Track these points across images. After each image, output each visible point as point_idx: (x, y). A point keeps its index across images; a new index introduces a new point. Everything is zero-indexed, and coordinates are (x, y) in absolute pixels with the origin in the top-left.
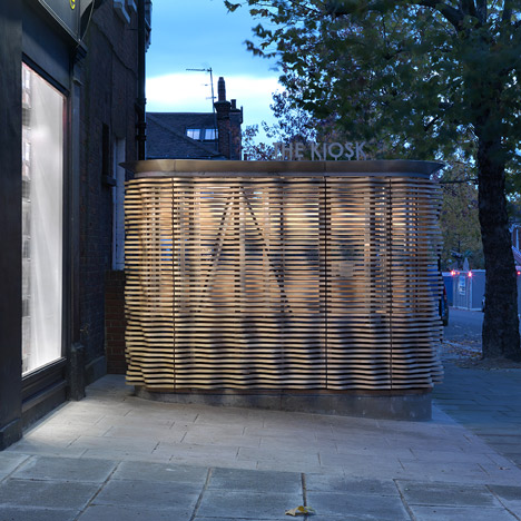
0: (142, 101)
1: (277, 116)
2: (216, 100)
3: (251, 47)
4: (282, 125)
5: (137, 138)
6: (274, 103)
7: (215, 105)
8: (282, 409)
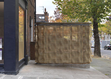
0: (35, 12)
1: (55, 15)
2: (44, 12)
3: (53, 3)
4: (56, 16)
5: (35, 18)
6: (54, 12)
7: (44, 13)
8: (63, 66)
